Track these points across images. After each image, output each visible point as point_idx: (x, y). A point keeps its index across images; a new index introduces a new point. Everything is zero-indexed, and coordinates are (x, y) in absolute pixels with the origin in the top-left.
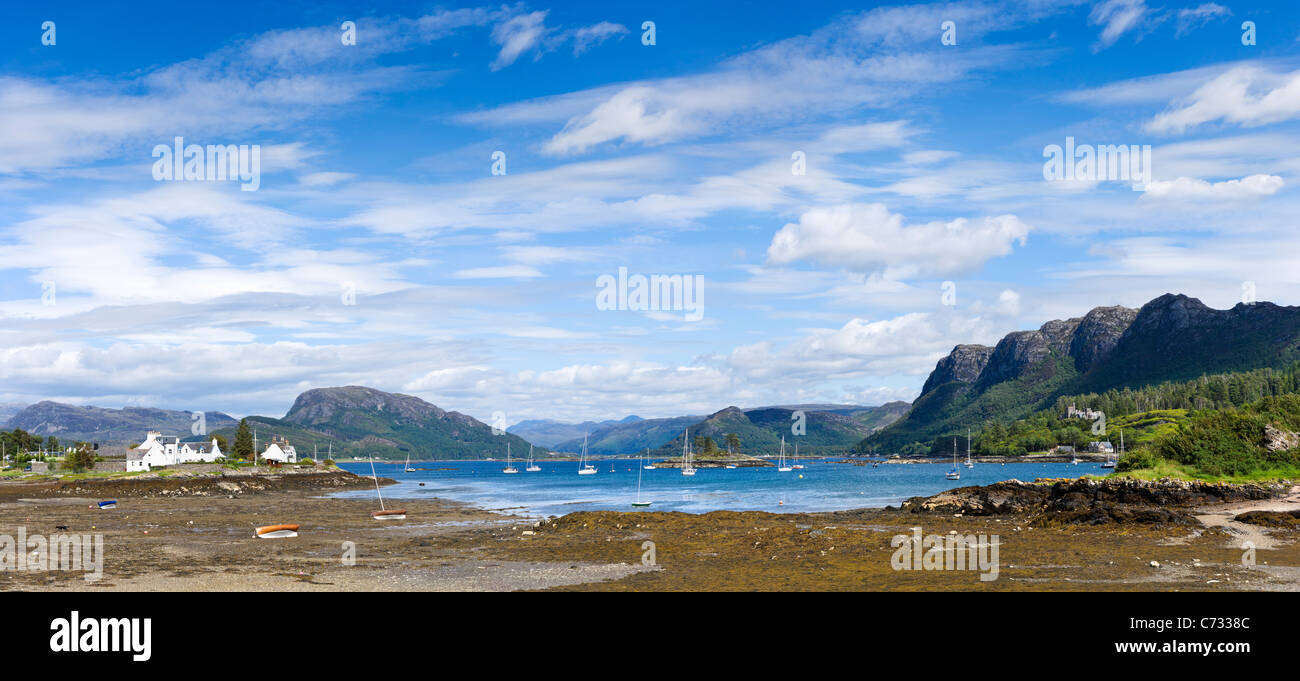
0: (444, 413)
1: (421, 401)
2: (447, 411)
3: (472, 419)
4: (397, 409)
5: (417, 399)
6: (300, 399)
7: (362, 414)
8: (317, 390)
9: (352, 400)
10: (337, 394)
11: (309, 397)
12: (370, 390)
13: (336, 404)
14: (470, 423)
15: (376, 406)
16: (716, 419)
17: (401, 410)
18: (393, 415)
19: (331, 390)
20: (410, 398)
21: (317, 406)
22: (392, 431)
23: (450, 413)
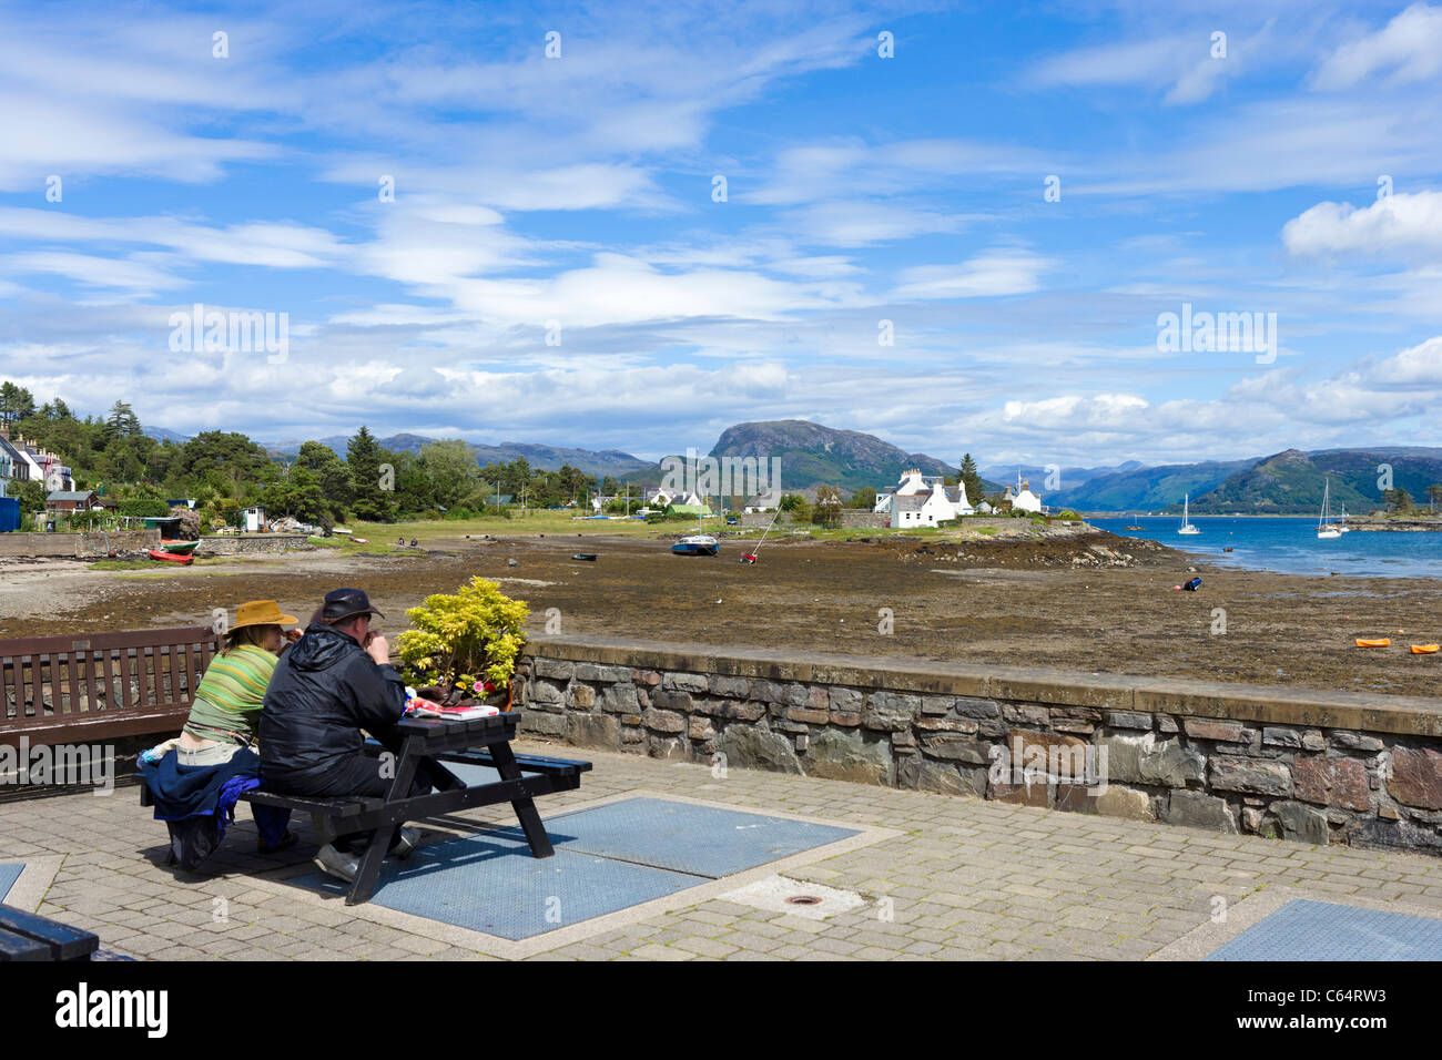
0: (906, 455)
1: (877, 440)
2: (911, 454)
3: (942, 463)
4: (849, 450)
5: (872, 438)
6: (726, 435)
7: (806, 455)
8: (748, 425)
9: (793, 437)
10: (776, 430)
11: (738, 433)
12: (816, 426)
13: (773, 443)
14: (940, 468)
15: (823, 446)
16: (1269, 466)
17: (854, 451)
18: (845, 456)
19: (766, 424)
20: (863, 435)
21: (750, 444)
22: (843, 478)
23: (914, 456)
